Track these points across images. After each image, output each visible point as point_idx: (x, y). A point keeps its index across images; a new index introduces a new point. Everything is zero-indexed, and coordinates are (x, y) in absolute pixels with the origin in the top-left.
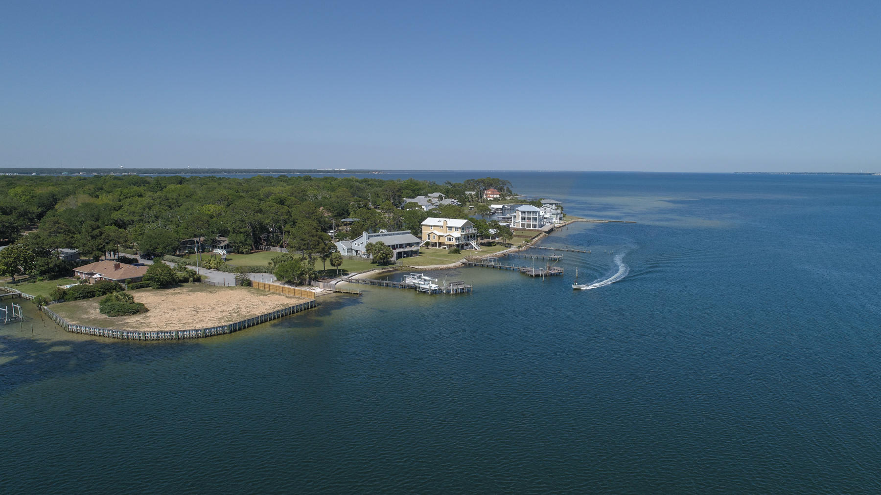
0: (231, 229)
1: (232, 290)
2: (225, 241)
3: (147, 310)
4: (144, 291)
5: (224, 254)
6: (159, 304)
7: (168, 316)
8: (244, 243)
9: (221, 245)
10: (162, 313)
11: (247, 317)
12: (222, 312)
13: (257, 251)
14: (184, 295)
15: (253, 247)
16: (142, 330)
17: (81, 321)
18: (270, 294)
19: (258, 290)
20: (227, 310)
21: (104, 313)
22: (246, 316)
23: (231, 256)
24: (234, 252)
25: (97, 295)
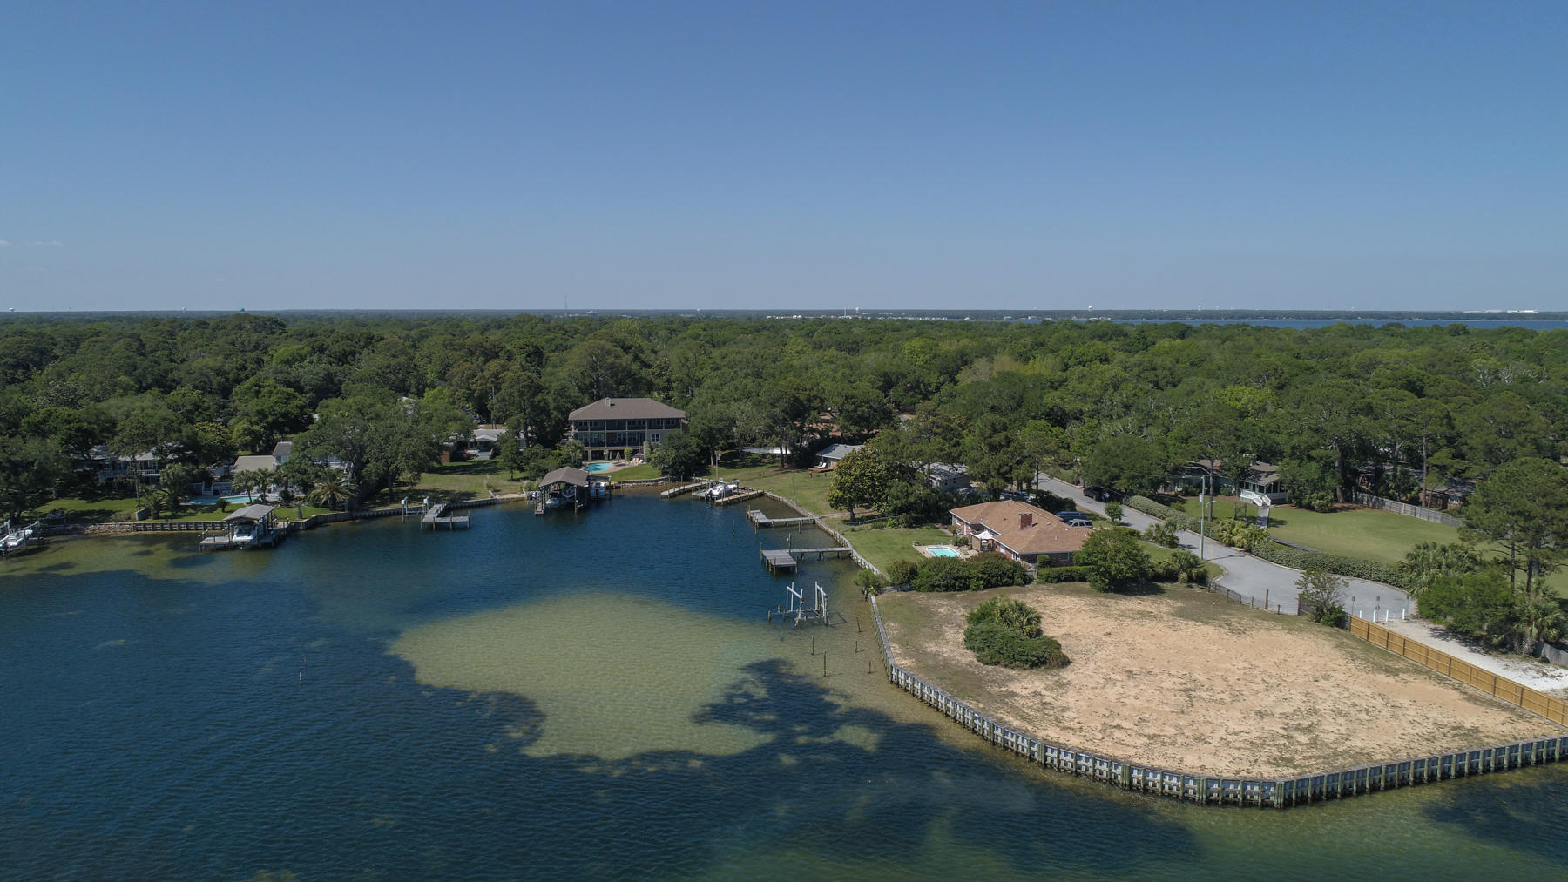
0: (1287, 449)
1: (1290, 631)
2: (1270, 473)
3: (1065, 662)
4: (1072, 593)
5: (1264, 504)
6: (1098, 644)
7: (1112, 693)
8: (1316, 486)
9: (1261, 483)
10: (1099, 678)
11: (1340, 761)
12: (1261, 715)
13: (1346, 505)
14: (1160, 625)
15: (1339, 493)
16: (1041, 733)
17: (918, 661)
18: (1407, 671)
19: (1367, 646)
20: (1277, 711)
21: (971, 648)
22: (1336, 754)
23: (1283, 512)
24: (1291, 502)
25: (972, 586)
